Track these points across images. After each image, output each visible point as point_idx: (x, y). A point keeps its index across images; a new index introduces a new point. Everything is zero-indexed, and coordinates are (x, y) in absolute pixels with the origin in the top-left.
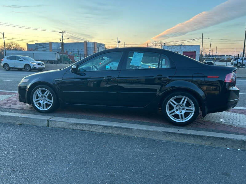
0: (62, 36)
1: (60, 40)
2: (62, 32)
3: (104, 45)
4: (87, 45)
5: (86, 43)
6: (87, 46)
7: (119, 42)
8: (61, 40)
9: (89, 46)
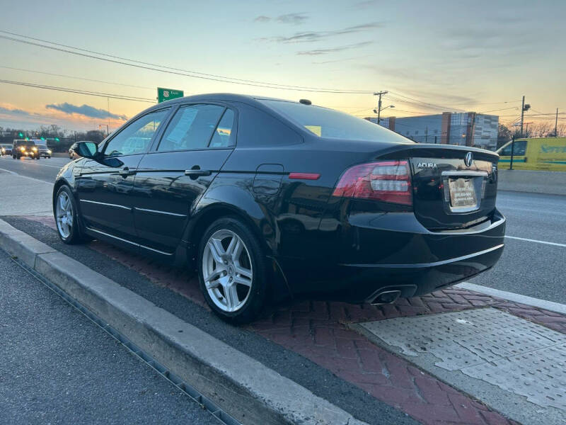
0: (380, 102)
1: (375, 111)
2: (380, 94)
3: (496, 118)
4: (450, 119)
5: (448, 117)
6: (449, 122)
7: (526, 108)
8: (377, 110)
9: (454, 123)
